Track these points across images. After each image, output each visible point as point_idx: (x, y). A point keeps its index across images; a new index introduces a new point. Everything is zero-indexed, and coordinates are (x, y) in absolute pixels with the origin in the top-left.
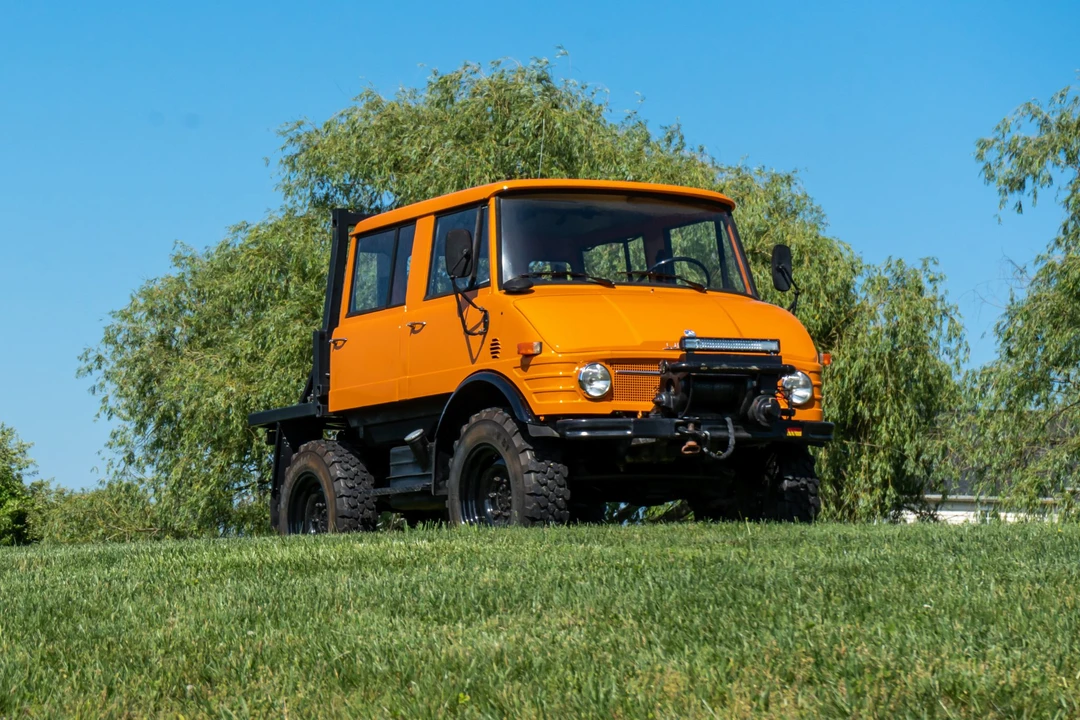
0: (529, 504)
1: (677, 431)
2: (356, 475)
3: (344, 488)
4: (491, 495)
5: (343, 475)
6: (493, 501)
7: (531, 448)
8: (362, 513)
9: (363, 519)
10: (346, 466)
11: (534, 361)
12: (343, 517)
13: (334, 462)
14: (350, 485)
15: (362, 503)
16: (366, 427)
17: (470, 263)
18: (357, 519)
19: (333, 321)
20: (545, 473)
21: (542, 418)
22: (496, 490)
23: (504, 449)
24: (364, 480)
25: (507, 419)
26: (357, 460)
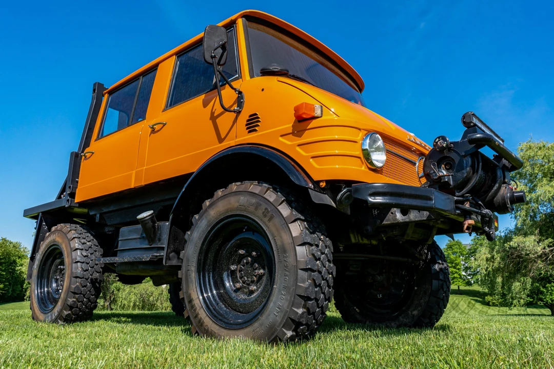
0: (303, 282)
1: (458, 208)
2: (90, 247)
3: (80, 257)
4: (233, 267)
5: (80, 247)
6: (233, 273)
7: (302, 218)
8: (92, 275)
9: (92, 279)
10: (83, 241)
11: (314, 123)
12: (76, 277)
13: (74, 238)
14: (85, 254)
15: (93, 267)
16: (101, 215)
17: (225, 54)
18: (87, 279)
19: (86, 143)
20: (317, 246)
21: (323, 185)
22: (239, 262)
23: (266, 220)
24: (96, 251)
25: (268, 189)
26: (92, 238)
